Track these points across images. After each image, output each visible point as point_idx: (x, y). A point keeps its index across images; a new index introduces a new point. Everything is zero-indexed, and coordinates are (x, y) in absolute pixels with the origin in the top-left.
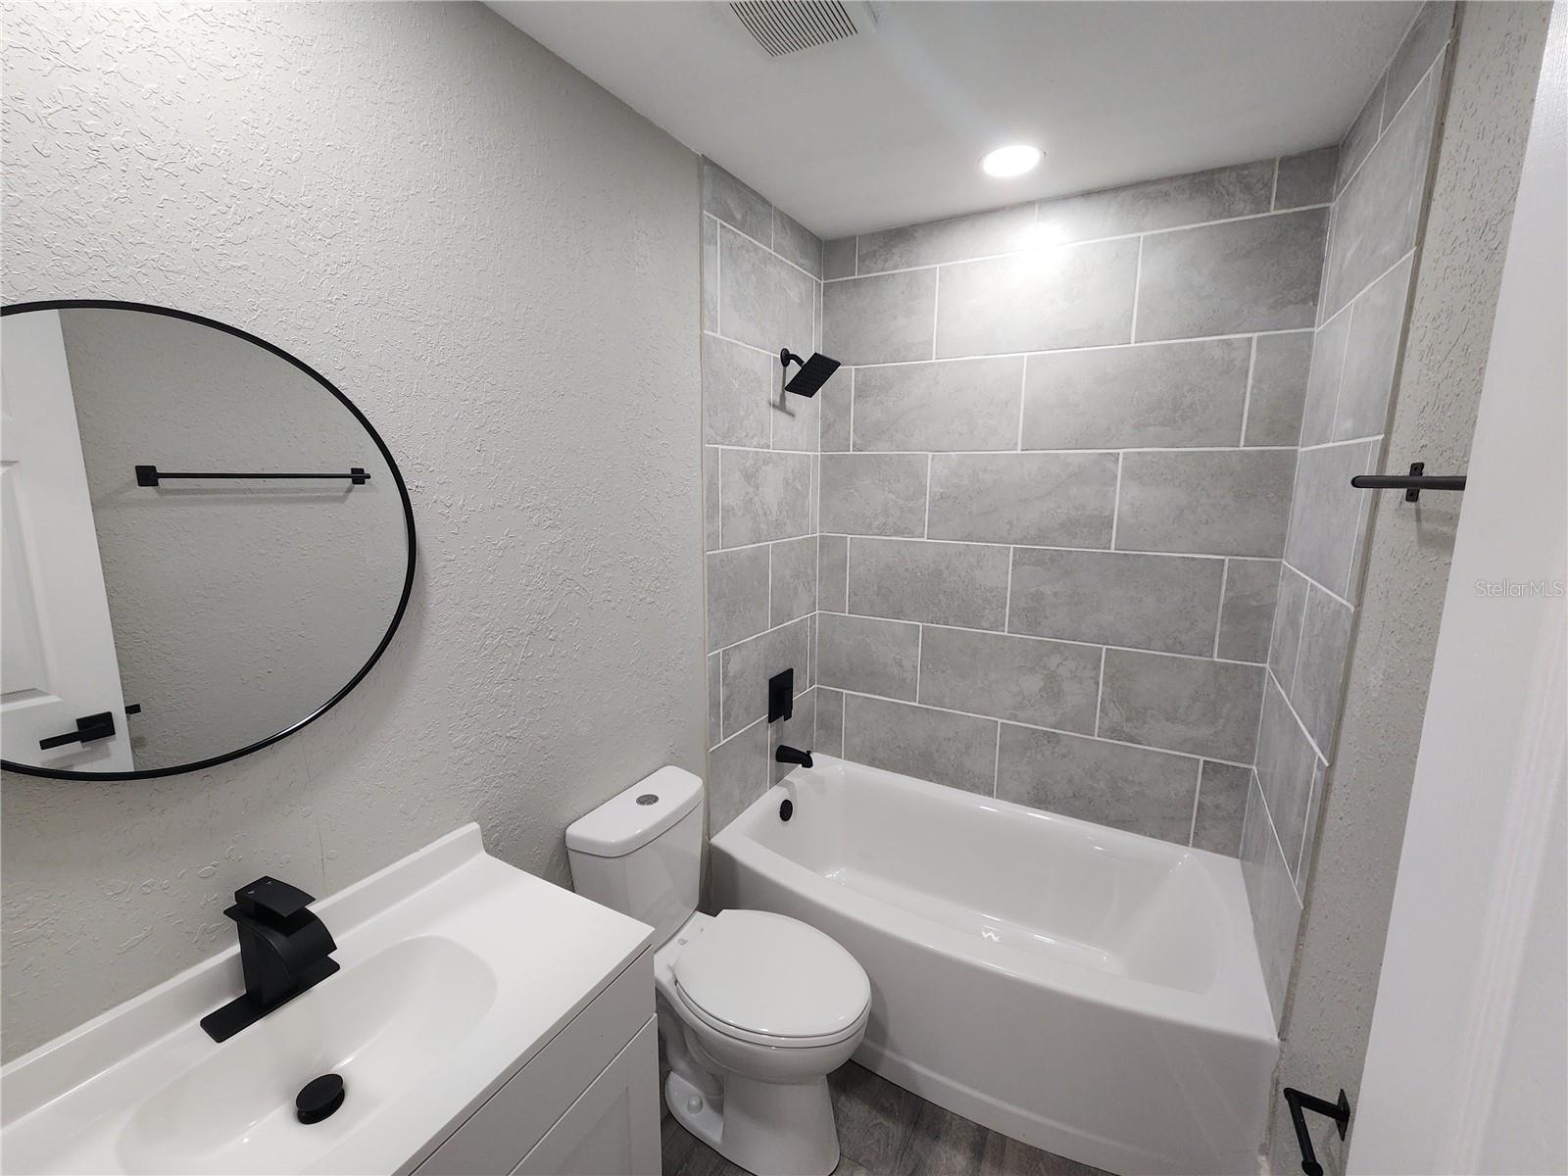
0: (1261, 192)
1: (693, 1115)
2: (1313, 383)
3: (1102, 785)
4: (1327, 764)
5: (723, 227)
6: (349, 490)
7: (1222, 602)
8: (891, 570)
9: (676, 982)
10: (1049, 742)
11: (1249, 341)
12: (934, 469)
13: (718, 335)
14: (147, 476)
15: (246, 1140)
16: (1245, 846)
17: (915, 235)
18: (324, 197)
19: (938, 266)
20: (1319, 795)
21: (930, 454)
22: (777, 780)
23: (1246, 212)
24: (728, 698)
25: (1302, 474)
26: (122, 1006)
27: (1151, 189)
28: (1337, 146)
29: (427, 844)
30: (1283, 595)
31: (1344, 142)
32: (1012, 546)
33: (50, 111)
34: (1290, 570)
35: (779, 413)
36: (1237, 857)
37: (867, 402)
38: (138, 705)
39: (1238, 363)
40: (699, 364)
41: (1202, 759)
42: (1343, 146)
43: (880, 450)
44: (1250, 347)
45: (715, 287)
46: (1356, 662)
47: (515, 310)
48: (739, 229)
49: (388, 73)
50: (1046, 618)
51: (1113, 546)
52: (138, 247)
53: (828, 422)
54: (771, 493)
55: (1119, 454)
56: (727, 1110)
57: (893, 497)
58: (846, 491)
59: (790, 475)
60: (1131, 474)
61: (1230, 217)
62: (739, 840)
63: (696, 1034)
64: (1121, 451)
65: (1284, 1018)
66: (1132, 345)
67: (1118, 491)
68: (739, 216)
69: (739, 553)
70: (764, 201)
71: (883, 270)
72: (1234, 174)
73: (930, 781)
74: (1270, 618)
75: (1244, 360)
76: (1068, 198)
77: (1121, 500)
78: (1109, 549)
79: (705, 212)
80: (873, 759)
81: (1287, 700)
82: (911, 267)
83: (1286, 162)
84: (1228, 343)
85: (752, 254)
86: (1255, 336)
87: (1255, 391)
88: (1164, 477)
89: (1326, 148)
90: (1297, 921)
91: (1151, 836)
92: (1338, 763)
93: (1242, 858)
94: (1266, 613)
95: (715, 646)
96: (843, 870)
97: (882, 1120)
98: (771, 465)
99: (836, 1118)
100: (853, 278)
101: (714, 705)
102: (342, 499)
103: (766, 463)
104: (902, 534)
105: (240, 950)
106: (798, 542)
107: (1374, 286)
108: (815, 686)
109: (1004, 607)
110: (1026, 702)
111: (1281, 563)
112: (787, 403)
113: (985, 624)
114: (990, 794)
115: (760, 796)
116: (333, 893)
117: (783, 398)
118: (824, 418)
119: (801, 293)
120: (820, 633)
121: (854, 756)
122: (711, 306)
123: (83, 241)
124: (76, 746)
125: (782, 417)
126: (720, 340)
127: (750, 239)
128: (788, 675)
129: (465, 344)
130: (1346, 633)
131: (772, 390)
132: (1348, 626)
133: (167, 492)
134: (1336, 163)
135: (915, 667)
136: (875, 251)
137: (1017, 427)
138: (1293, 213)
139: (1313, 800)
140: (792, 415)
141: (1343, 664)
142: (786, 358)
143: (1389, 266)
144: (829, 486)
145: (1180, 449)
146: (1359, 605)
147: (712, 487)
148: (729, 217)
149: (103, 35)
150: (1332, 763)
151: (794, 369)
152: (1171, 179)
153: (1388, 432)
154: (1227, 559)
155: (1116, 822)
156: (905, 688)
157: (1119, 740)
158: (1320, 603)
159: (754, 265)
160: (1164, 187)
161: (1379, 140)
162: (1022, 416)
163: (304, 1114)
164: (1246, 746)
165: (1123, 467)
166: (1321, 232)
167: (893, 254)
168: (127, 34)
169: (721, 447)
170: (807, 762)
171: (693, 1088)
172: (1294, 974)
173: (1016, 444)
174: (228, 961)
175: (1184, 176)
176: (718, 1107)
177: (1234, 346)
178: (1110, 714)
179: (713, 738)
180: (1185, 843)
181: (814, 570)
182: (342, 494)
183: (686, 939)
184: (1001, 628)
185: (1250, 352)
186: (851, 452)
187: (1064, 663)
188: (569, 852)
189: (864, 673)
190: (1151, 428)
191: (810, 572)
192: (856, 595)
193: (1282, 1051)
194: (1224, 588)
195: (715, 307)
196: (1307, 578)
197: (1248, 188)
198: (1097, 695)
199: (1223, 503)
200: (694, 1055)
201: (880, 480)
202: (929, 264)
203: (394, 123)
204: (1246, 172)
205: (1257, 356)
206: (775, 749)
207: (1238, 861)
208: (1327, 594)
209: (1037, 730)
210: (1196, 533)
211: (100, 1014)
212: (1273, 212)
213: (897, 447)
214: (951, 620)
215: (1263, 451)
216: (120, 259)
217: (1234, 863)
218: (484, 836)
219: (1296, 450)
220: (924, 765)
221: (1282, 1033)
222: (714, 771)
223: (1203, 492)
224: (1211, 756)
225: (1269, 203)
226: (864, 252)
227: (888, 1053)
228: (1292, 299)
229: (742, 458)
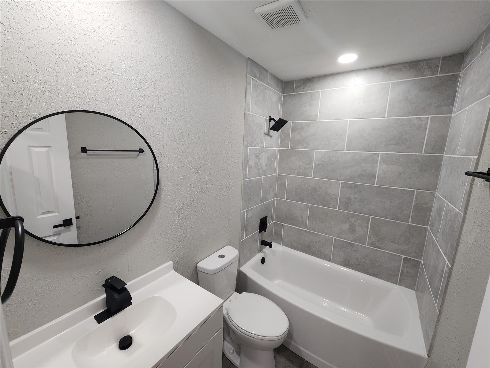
0: (434, 68)
1: (231, 355)
2: (450, 133)
3: (368, 262)
4: (450, 266)
5: (253, 79)
6: (138, 155)
7: (413, 205)
8: (300, 187)
9: (228, 314)
10: (350, 246)
11: (428, 118)
12: (316, 155)
13: (250, 113)
14: (84, 150)
15: (105, 353)
16: (417, 287)
17: (314, 80)
18: (139, 77)
19: (321, 90)
20: (447, 276)
21: (315, 151)
22: (261, 250)
23: (429, 75)
24: (247, 225)
25: (444, 164)
26: (74, 310)
27: (395, 67)
28: (464, 53)
29: (158, 267)
30: (436, 205)
31: (466, 52)
32: (341, 182)
33: (68, 57)
34: (439, 196)
35: (267, 136)
36: (414, 290)
37: (295, 133)
38: (79, 217)
39: (423, 125)
40: (243, 121)
41: (403, 256)
42: (466, 53)
43: (299, 148)
44: (428, 120)
45: (250, 97)
46: (463, 233)
47: (190, 107)
48: (258, 80)
49: (158, 39)
50: (351, 205)
51: (376, 184)
52: (89, 94)
53: (282, 139)
54: (264, 161)
55: (379, 154)
56: (242, 355)
57: (302, 163)
58: (287, 161)
59: (270, 156)
60: (383, 160)
61: (423, 76)
62: (248, 269)
63: (234, 331)
64: (380, 153)
65: (430, 349)
66: (386, 118)
67: (378, 166)
68: (258, 76)
69: (252, 180)
70: (266, 70)
71: (303, 91)
72: (425, 62)
73: (310, 255)
74: (430, 211)
75: (425, 125)
76: (365, 69)
77: (379, 169)
78: (374, 184)
79: (248, 75)
80: (291, 246)
81: (435, 241)
82: (312, 91)
83: (444, 58)
84: (420, 118)
85: (262, 87)
86: (430, 116)
87: (429, 135)
88: (395, 162)
89: (459, 54)
90: (436, 318)
91: (384, 280)
92: (455, 266)
93: (416, 291)
94: (429, 209)
95: (244, 209)
96: (280, 280)
97: (290, 364)
98: (264, 153)
99: (275, 361)
100: (292, 94)
101: (243, 227)
102: (136, 158)
103: (262, 152)
104: (305, 175)
105: (105, 296)
106: (271, 176)
107: (476, 104)
108: (274, 221)
109: (337, 201)
110: (343, 232)
111: (435, 193)
112: (270, 133)
113: (331, 206)
114: (329, 261)
115: (255, 255)
116: (131, 281)
117: (269, 131)
118: (281, 138)
119: (276, 99)
120: (276, 205)
121: (285, 244)
122: (248, 104)
123: (75, 93)
124: (62, 228)
125: (268, 138)
126: (251, 114)
127: (261, 82)
128: (266, 218)
129: (176, 118)
130: (460, 222)
131: (265, 129)
132: (461, 220)
133: (89, 155)
134: (463, 58)
135: (307, 218)
136: (300, 85)
137: (345, 143)
138: (446, 75)
139: (444, 278)
140: (271, 137)
141: (458, 233)
142: (270, 119)
143: (482, 98)
144: (281, 159)
145: (401, 153)
146: (465, 213)
147: (246, 160)
148: (255, 76)
149: (83, 34)
150: (452, 266)
151: (273, 123)
152: (403, 63)
153: (479, 155)
154: (416, 191)
155: (372, 274)
156: (303, 224)
157: (374, 247)
158: (450, 210)
159: (262, 90)
160: (399, 66)
161: (480, 53)
162: (346, 140)
163: (121, 347)
164: (419, 254)
165: (380, 158)
166: (456, 82)
167: (306, 86)
168: (89, 34)
169: (249, 147)
170: (271, 246)
171: (231, 346)
172: (434, 335)
173: (344, 149)
174: (102, 299)
175: (407, 63)
176: (239, 354)
177: (422, 120)
178: (372, 239)
179: (242, 238)
180: (396, 283)
181: (276, 185)
182: (136, 156)
183: (231, 300)
184: (336, 208)
185: (428, 122)
186: (289, 149)
187: (357, 221)
188: (198, 271)
189: (290, 219)
190: (391, 146)
191: (274, 186)
192: (289, 194)
193: (428, 360)
194: (414, 200)
195: (249, 104)
196: (445, 200)
197: (430, 67)
198: (368, 232)
199: (415, 172)
200: (232, 337)
201: (298, 158)
202: (317, 90)
203: (159, 54)
204: (430, 61)
205: (430, 124)
206: (260, 241)
207: (415, 291)
208: (453, 207)
209: (346, 242)
210: (405, 181)
211: (68, 312)
212: (439, 75)
213: (304, 148)
214: (319, 204)
215: (431, 155)
216: (84, 98)
217: (413, 292)
218: (174, 265)
219: (443, 156)
220: (308, 249)
221: (429, 354)
222: (241, 248)
223: (408, 168)
224: (406, 256)
225: (437, 72)
226: (297, 86)
227: (293, 343)
228: (444, 104)
229: (255, 151)
